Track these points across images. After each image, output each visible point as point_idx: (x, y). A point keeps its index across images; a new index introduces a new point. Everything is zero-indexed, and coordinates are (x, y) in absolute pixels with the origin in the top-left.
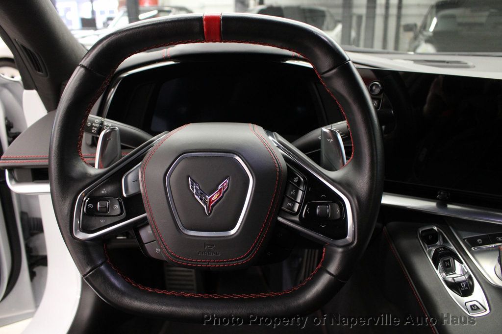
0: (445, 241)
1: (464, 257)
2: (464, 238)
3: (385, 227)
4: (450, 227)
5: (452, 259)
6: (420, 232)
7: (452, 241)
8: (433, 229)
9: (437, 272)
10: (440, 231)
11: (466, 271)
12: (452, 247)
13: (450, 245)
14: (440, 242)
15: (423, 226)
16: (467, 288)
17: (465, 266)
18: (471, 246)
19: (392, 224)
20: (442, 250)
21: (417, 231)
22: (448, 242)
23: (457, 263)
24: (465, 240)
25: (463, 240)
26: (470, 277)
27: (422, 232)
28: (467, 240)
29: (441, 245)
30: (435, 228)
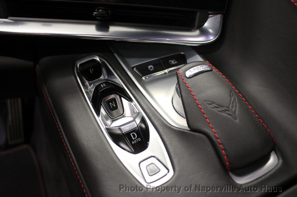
0: (109, 73)
1: (133, 92)
2: (133, 66)
3: (37, 66)
4: (116, 55)
5: (118, 97)
6: (78, 66)
7: (118, 72)
8: (95, 60)
9: (99, 119)
10: (103, 62)
11: (138, 111)
12: (119, 81)
13: (116, 78)
14: (104, 76)
15: (82, 58)
16: (140, 139)
17: (135, 105)
18: (141, 76)
19: (45, 60)
20: (104, 87)
21: (74, 65)
22: (113, 75)
23: (125, 102)
24: (135, 69)
25: (132, 70)
26: (143, 121)
27: (80, 65)
28: (136, 69)
29: (105, 80)
30: (98, 59)
